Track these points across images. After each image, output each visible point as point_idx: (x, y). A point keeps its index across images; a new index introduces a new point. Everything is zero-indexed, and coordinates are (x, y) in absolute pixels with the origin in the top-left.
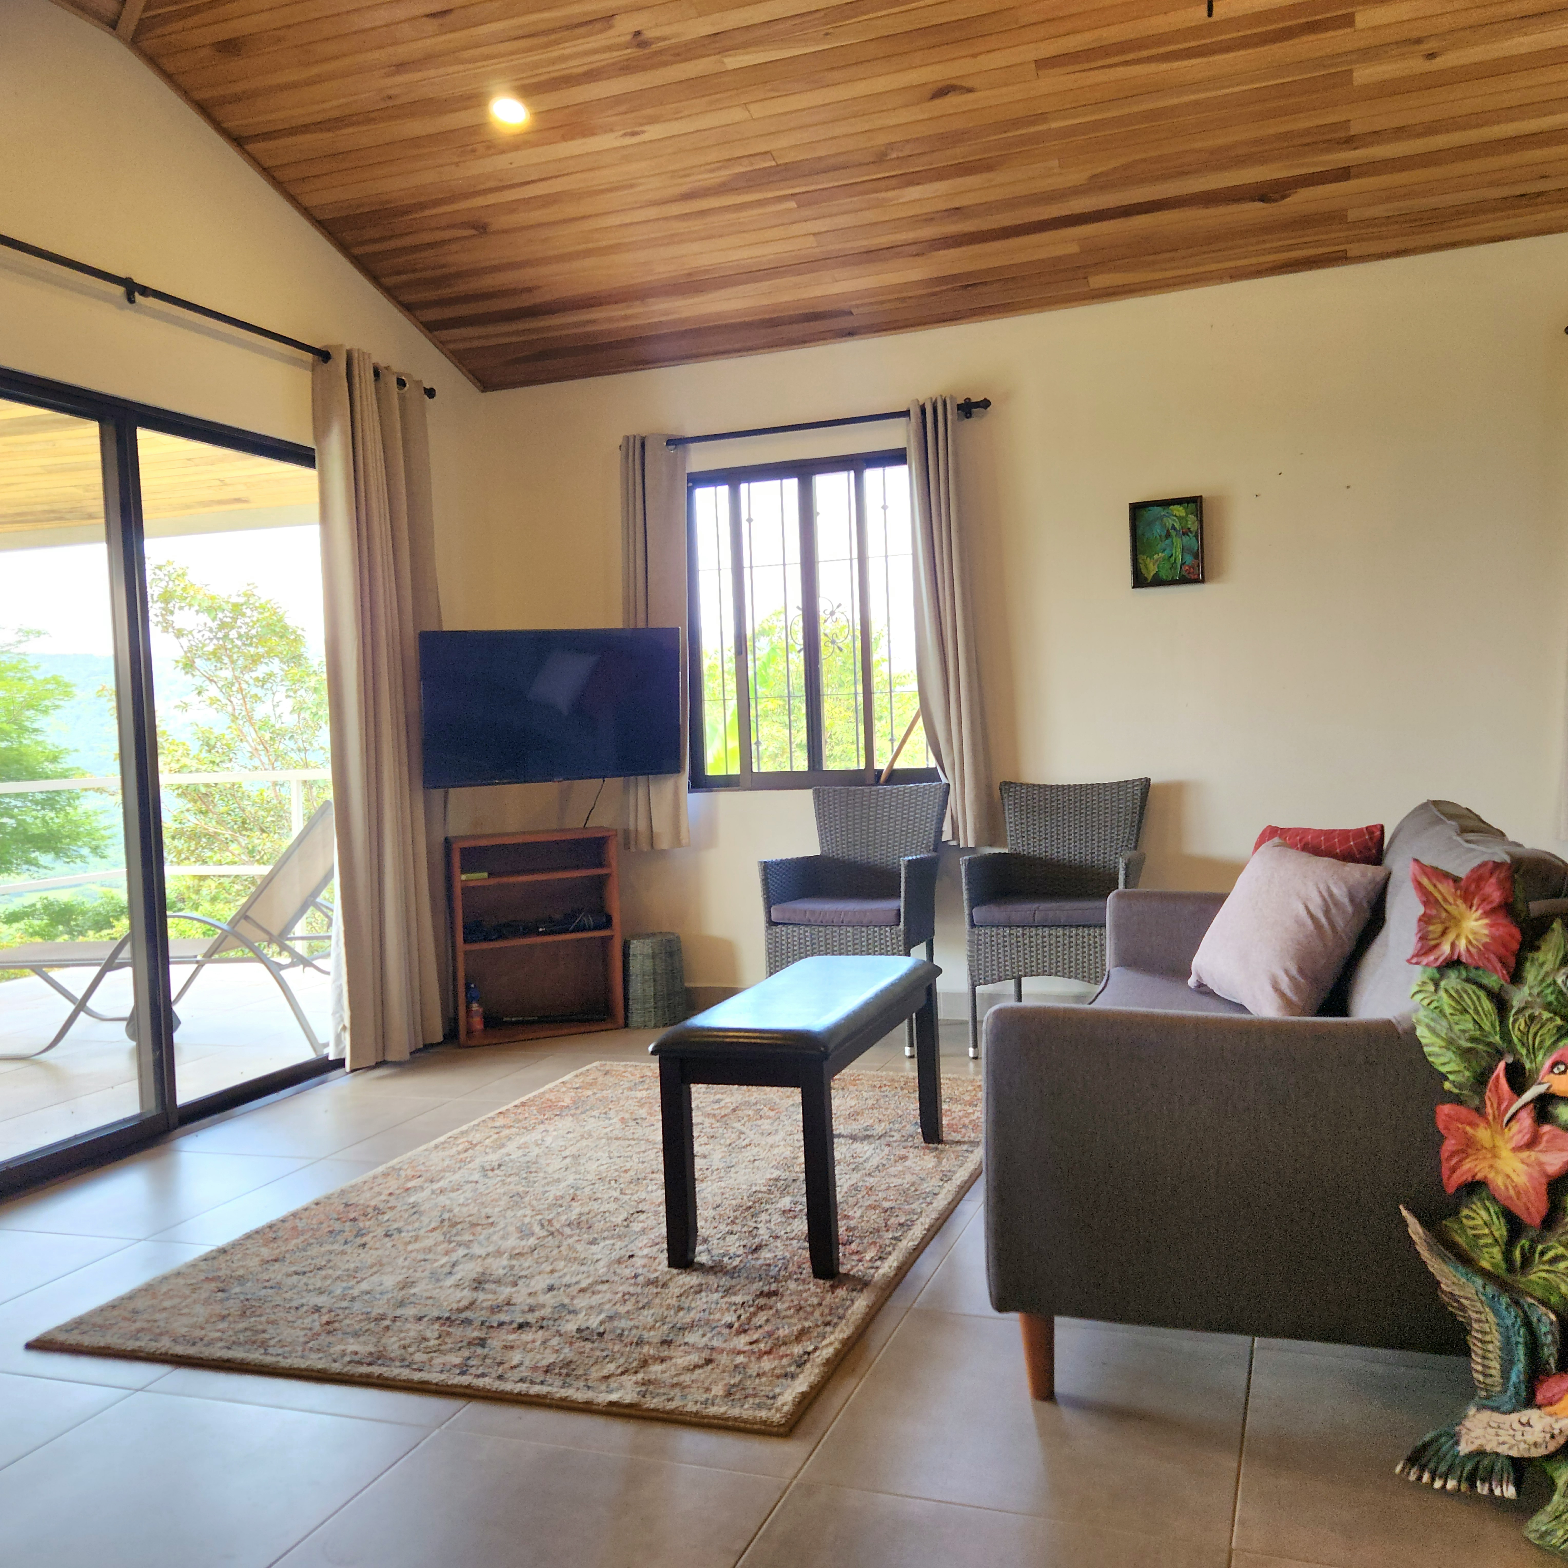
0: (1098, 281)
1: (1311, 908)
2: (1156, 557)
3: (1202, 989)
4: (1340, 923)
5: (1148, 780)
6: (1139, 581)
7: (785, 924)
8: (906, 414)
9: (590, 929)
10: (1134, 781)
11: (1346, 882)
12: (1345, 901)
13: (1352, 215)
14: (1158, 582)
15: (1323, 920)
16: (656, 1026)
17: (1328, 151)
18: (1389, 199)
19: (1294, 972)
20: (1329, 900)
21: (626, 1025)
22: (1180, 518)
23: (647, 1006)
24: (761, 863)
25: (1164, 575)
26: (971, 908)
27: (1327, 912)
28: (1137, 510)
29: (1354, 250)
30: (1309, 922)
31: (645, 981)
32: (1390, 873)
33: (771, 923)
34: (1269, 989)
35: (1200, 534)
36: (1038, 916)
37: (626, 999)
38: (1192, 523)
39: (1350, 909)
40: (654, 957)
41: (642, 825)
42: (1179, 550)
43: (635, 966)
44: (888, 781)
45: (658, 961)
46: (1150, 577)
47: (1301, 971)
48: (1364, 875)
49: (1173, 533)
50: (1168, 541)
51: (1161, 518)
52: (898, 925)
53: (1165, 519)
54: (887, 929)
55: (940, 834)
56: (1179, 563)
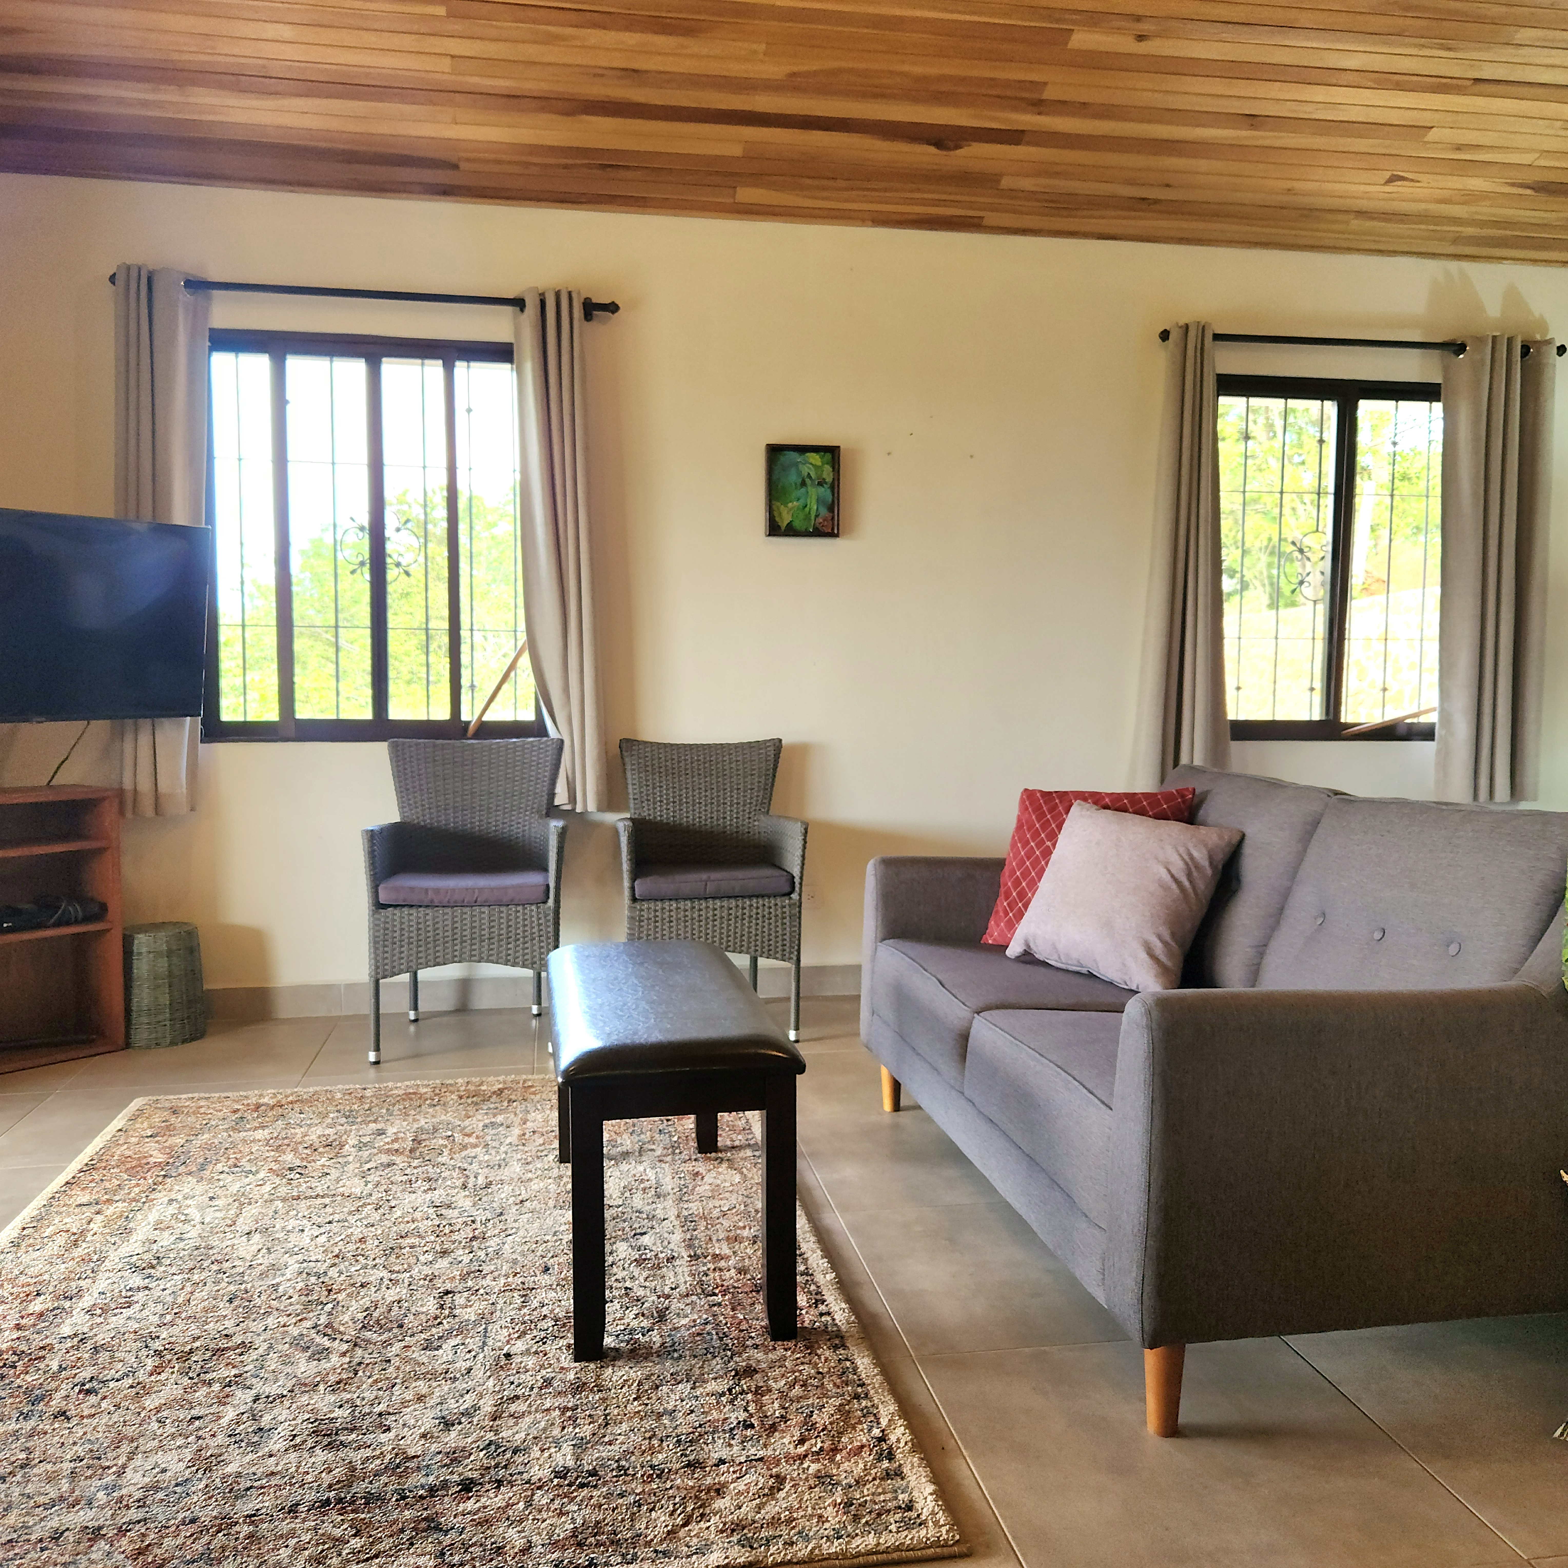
0: (746, 194)
1: (1174, 871)
2: (790, 505)
3: (1028, 959)
4: (1201, 885)
5: (780, 740)
6: (774, 529)
7: (396, 906)
8: (519, 303)
9: (77, 922)
10: (765, 741)
11: (1206, 845)
12: (1205, 863)
13: (1005, 183)
14: (791, 532)
15: (1186, 883)
16: (173, 1043)
17: (1016, 109)
18: (1041, 174)
19: (1167, 937)
20: (1190, 863)
21: (128, 1045)
22: (816, 467)
23: (160, 1018)
24: (367, 831)
25: (798, 525)
26: (633, 880)
27: (1189, 875)
28: (775, 451)
29: (990, 219)
30: (1174, 886)
31: (158, 987)
32: (1244, 836)
33: (379, 906)
34: (1143, 955)
35: (835, 486)
36: (710, 888)
37: (128, 1011)
38: (827, 473)
39: (1209, 872)
40: (169, 954)
41: (145, 785)
42: (814, 502)
43: (142, 967)
44: (477, 735)
45: (175, 960)
46: (784, 525)
47: (1173, 934)
48: (1221, 837)
49: (808, 481)
50: (803, 490)
51: (796, 464)
52: (545, 902)
53: (800, 466)
54: (533, 907)
55: (552, 795)
56: (813, 514)
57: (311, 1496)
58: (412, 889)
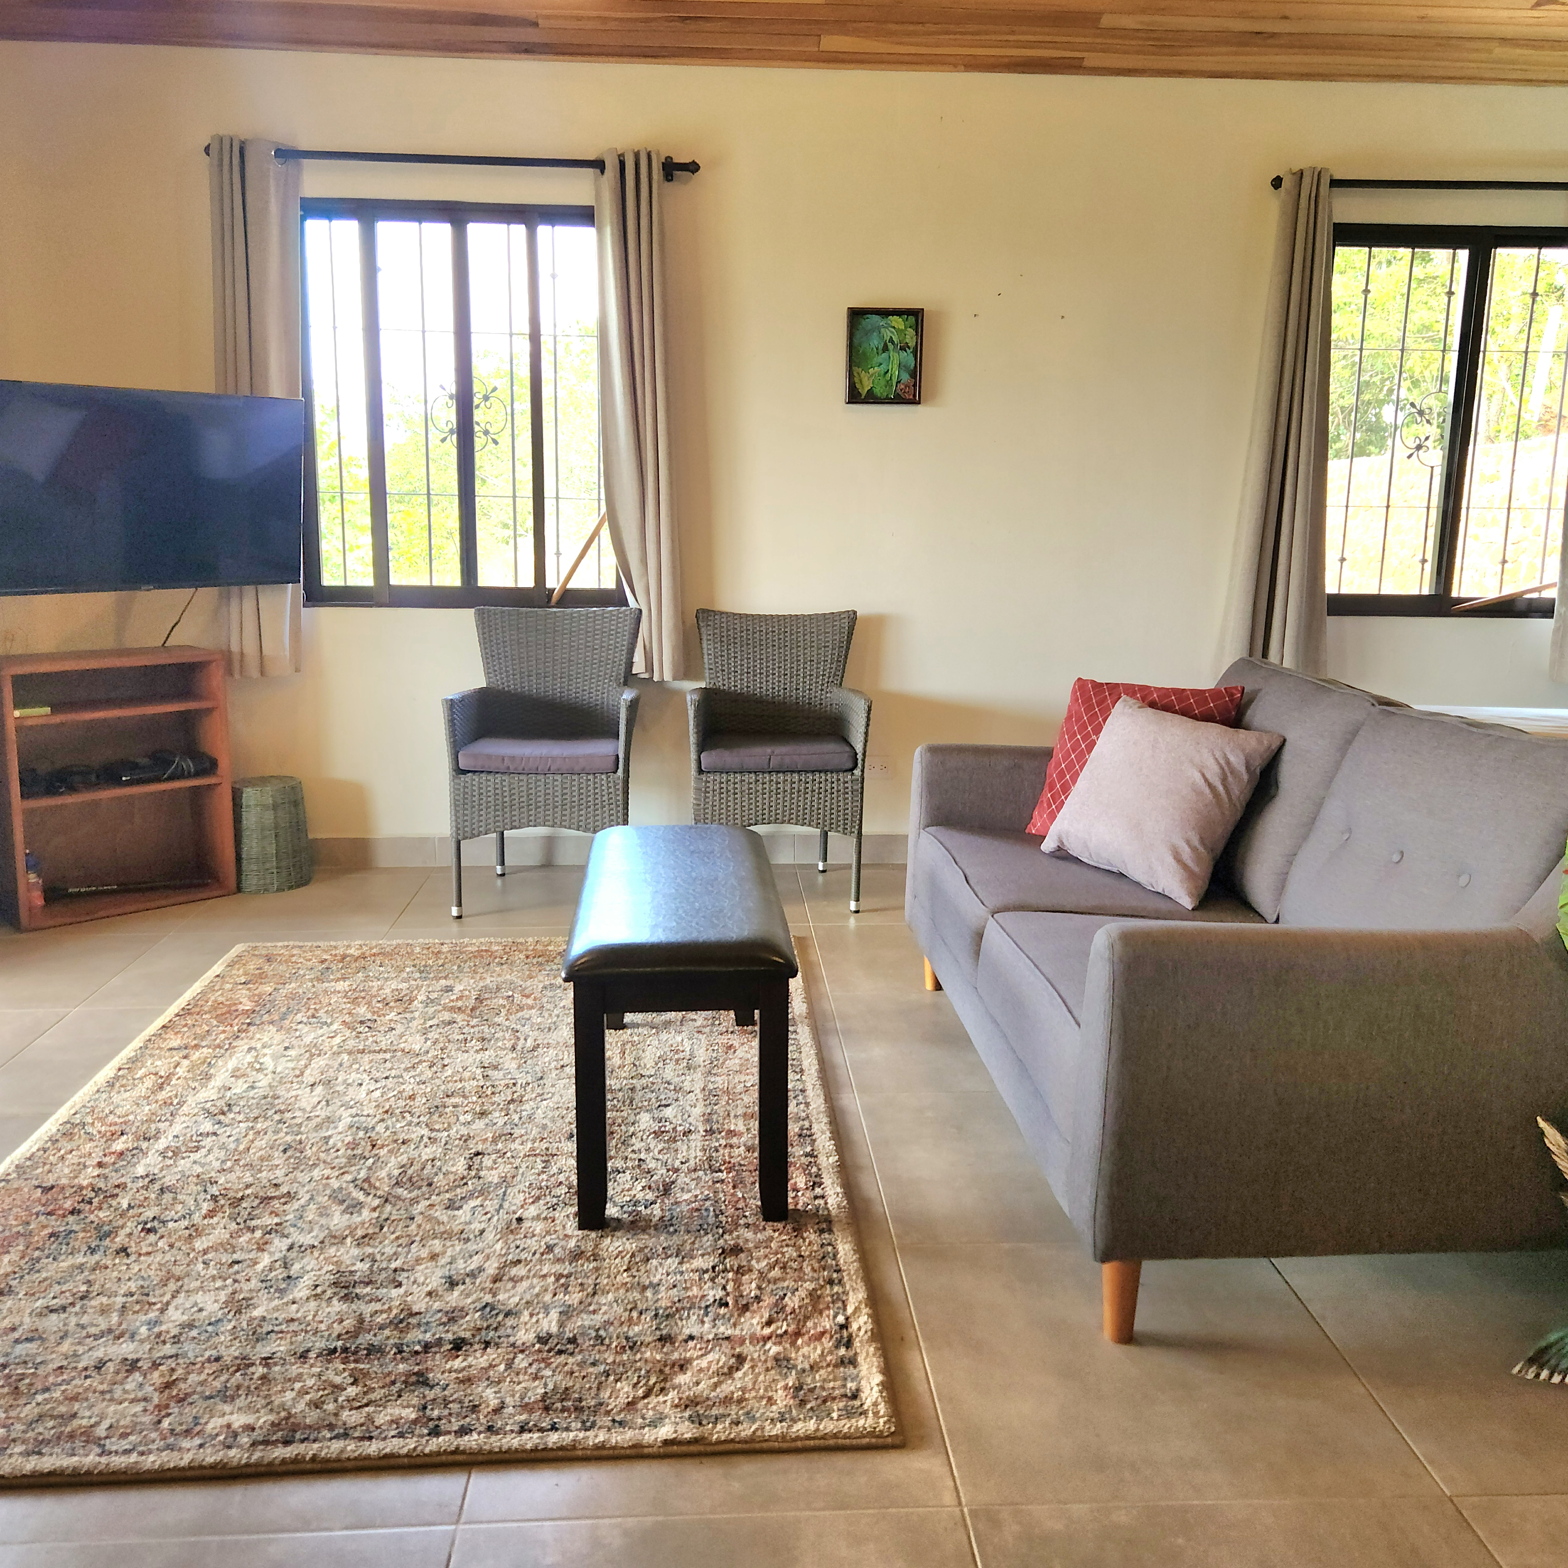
0: (832, 42)
1: (1208, 776)
2: (871, 370)
3: (1061, 854)
4: (1236, 791)
5: (855, 613)
6: (854, 397)
7: (474, 772)
8: (599, 165)
9: (189, 776)
10: (840, 613)
11: (1243, 750)
12: (1242, 769)
13: (1106, 21)
14: (871, 399)
15: (1220, 788)
16: (279, 890)
18: (1145, 10)
19: (1196, 842)
20: (1226, 768)
21: (239, 890)
22: (898, 331)
23: (268, 865)
24: (446, 700)
25: (879, 391)
26: (700, 751)
27: (1224, 781)
28: (856, 315)
29: (1092, 59)
30: (1207, 791)
31: (264, 838)
32: (1285, 740)
33: (459, 771)
34: (1170, 860)
35: (918, 352)
36: (775, 761)
37: (239, 859)
38: (910, 338)
39: (1246, 777)
40: (275, 807)
41: (249, 649)
42: (896, 367)
43: (250, 819)
44: (561, 603)
45: (280, 813)
46: (864, 392)
47: (1202, 840)
48: (1262, 742)
49: (890, 346)
50: (884, 355)
51: (878, 329)
52: (615, 772)
53: (882, 330)
54: (603, 777)
55: (630, 664)
56: (895, 380)
57: (321, 1344)
58: (489, 757)
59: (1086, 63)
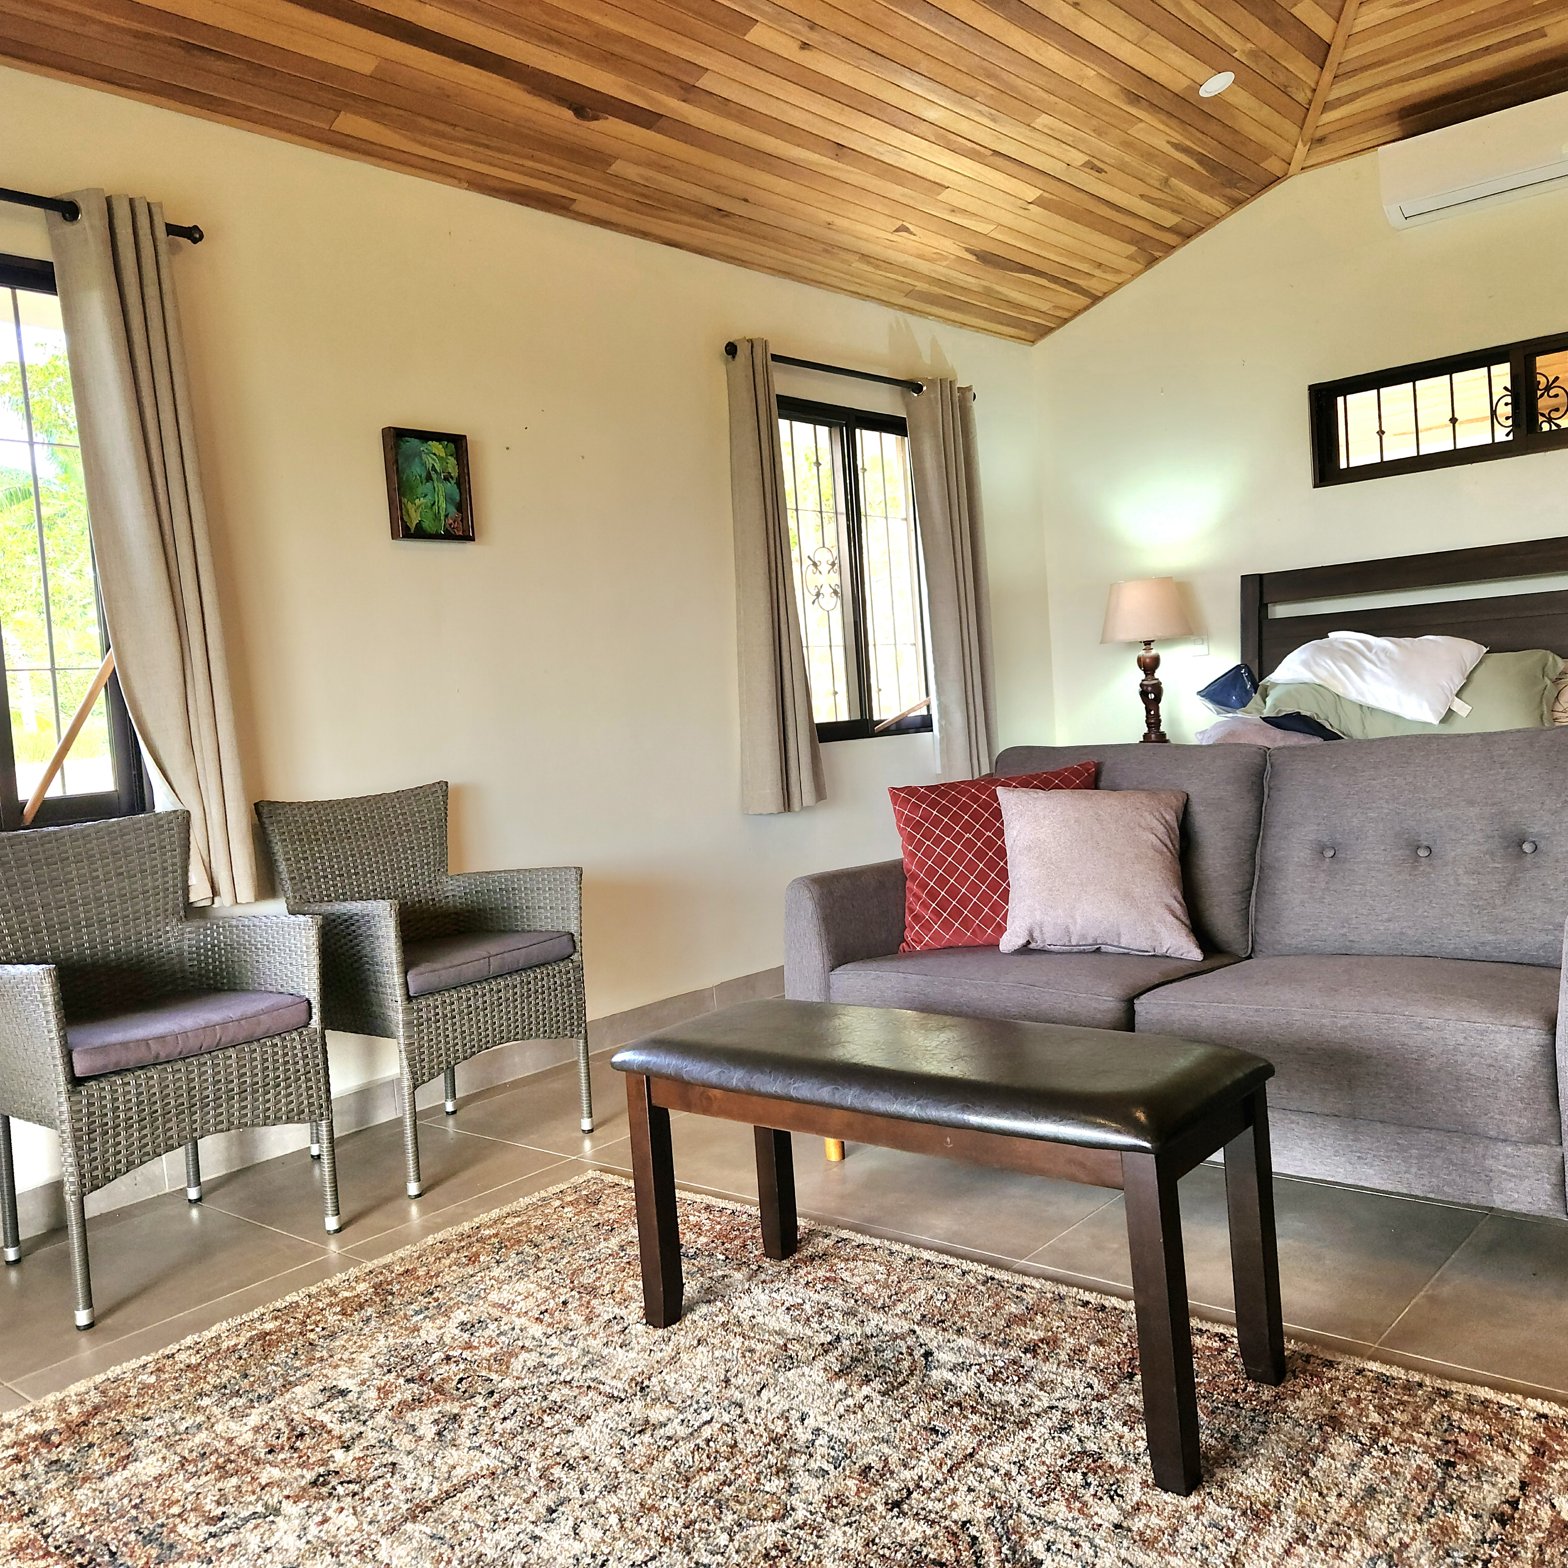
0: (348, 123)
2: (418, 501)
3: (1026, 950)
5: (444, 784)
6: (398, 530)
7: (98, 1077)
13: (618, 167)
14: (419, 534)
17: (668, 91)
18: (650, 165)
22: (440, 458)
25: (427, 525)
28: (391, 437)
29: (583, 203)
32: (1188, 795)
35: (464, 483)
36: (495, 963)
38: (454, 467)
42: (442, 499)
44: (37, 820)
46: (413, 527)
48: (1176, 798)
49: (434, 476)
50: (429, 484)
51: (420, 454)
52: (306, 1025)
53: (424, 456)
54: (295, 1035)
55: (186, 889)
56: (443, 514)
59: (576, 207)
